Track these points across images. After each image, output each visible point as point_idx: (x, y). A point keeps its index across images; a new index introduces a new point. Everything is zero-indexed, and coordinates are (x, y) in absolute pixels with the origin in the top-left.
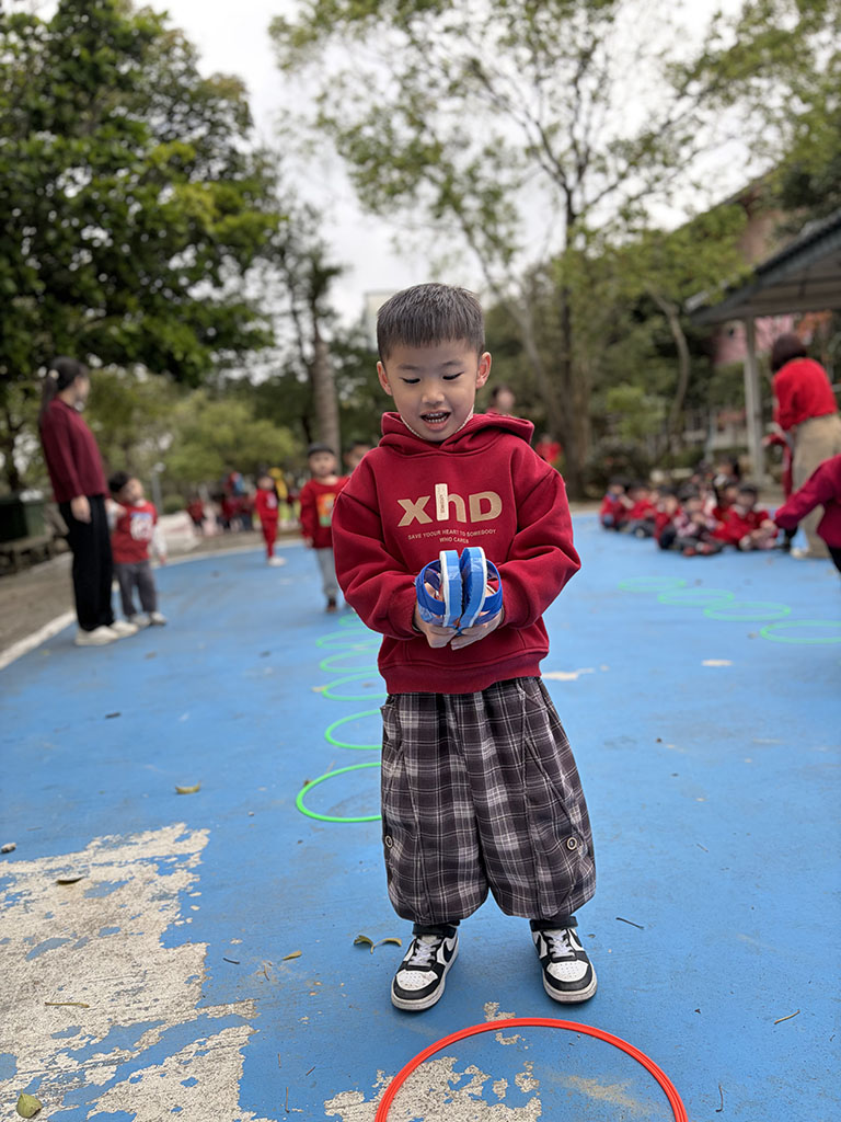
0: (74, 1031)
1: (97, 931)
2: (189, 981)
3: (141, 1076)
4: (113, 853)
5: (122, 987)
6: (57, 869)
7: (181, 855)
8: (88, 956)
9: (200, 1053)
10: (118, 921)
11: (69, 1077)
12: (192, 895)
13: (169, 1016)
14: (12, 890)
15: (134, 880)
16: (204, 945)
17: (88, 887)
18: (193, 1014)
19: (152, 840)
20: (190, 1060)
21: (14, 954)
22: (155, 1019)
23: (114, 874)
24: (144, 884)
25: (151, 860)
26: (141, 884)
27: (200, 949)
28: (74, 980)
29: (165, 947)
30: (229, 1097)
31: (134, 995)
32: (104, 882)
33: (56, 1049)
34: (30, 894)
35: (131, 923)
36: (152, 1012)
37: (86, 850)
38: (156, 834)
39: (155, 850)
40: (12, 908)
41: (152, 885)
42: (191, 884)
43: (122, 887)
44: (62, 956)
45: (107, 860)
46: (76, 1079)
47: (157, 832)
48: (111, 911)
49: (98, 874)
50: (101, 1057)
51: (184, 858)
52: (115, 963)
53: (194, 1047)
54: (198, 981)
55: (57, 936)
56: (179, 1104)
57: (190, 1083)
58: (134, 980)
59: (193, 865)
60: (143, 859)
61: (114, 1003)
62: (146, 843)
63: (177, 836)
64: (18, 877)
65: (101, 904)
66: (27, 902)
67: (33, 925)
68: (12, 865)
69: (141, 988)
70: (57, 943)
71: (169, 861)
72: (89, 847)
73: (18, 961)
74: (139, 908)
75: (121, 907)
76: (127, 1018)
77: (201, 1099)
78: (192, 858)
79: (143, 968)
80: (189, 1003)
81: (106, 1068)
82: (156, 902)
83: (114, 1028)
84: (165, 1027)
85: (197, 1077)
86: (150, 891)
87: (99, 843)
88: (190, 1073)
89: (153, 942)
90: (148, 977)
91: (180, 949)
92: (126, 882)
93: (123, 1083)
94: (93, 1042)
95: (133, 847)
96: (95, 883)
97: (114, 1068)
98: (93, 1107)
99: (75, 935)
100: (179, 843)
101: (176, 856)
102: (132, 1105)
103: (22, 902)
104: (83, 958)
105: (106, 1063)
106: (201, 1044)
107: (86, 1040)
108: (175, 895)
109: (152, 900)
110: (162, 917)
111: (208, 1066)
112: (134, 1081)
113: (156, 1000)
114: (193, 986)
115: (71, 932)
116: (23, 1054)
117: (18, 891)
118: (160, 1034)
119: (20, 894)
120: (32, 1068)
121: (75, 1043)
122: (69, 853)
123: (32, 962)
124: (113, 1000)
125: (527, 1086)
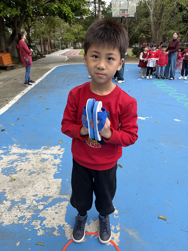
0: (36, 195)
1: (42, 171)
2: (58, 188)
3: (48, 209)
4: (46, 151)
5: (46, 186)
6: (35, 153)
7: (59, 154)
8: (40, 177)
9: (59, 206)
10: (46, 169)
11: (35, 206)
12: (60, 166)
13: (54, 196)
14: (26, 157)
15: (49, 159)
16: (61, 179)
17: (40, 159)
18: (58, 196)
19: (53, 149)
20: (57, 208)
21: (26, 174)
22: (51, 196)
23: (46, 157)
24: (51, 161)
25: (53, 155)
26: (50, 161)
27: (60, 180)
28: (37, 182)
29: (54, 178)
30: (63, 218)
31: (48, 189)
32: (44, 158)
33: (33, 199)
34: (30, 159)
35: (48, 171)
36: (51, 194)
37: (41, 149)
38: (54, 148)
39: (54, 152)
40: (26, 162)
41: (53, 161)
42: (60, 163)
43: (47, 160)
44: (35, 176)
45: (44, 153)
46: (36, 207)
47: (55, 147)
48: (44, 166)
49: (43, 156)
50: (41, 203)
51: (59, 155)
52: (45, 180)
53: (58, 204)
54: (60, 188)
55: (34, 171)
56: (54, 218)
57: (56, 213)
58: (48, 185)
59: (61, 158)
60: (51, 154)
61: (44, 190)
62: (52, 150)
63: (58, 149)
64: (28, 154)
65: (43, 164)
66: (29, 161)
67: (30, 167)
68: (27, 150)
69: (49, 188)
70: (34, 172)
71: (56, 155)
72: (41, 148)
73: (27, 176)
74: (50, 167)
75: (47, 166)
76: (46, 194)
77: (58, 217)
78: (61, 155)
79: (50, 183)
80: (57, 193)
81: (42, 206)
82: (53, 166)
83: (44, 196)
84: (53, 198)
85: (58, 212)
86: (52, 163)
87: (43, 148)
88: (56, 211)
89: (52, 176)
90: (50, 185)
91: (57, 179)
92: (48, 159)
93: (45, 210)
94: (40, 199)
95: (50, 150)
96: (42, 158)
97: (43, 206)
98: (39, 215)
99: (38, 171)
100: (59, 151)
101: (58, 154)
102: (46, 216)
103: (28, 160)
104: (39, 177)
105: (42, 205)
106: (59, 204)
107: (39, 198)
108: (57, 165)
109: (52, 165)
110: (54, 170)
111: (60, 210)
112: (47, 210)
113: (52, 191)
114: (58, 189)
115: (37, 170)
116: (27, 199)
117: (28, 157)
118: (52, 200)
119: (28, 158)
120: (29, 203)
121: (37, 198)
122: (37, 149)
123: (30, 176)
124: (44, 189)
125: (118, 229)
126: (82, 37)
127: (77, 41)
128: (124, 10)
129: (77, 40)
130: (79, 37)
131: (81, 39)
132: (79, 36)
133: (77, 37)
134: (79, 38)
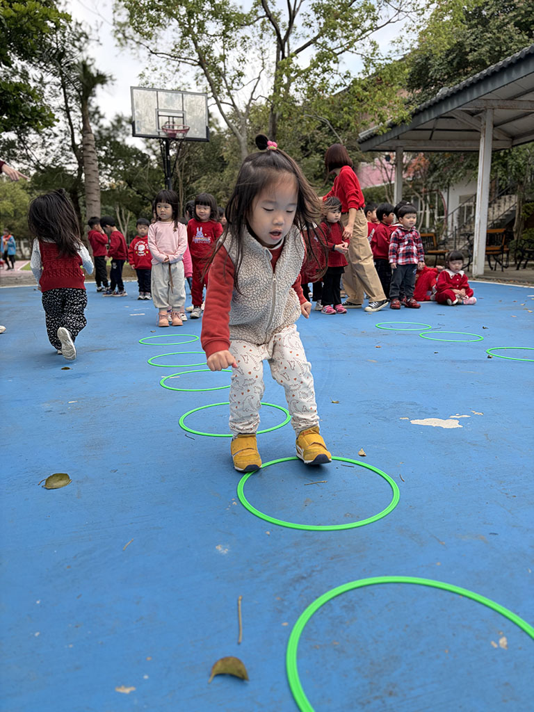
128: (173, 117)
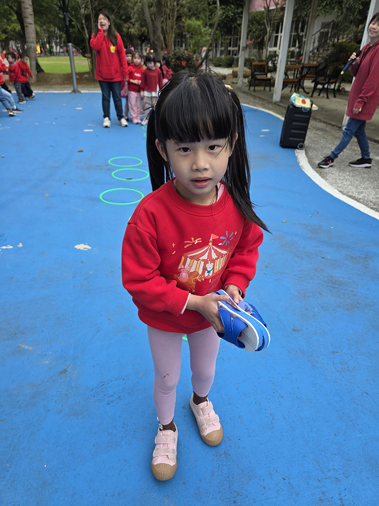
126: (17, 29)
127: (7, 38)
129: (6, 35)
130: (10, 28)
131: (15, 35)
132: (10, 26)
133: (7, 28)
134: (11, 30)
